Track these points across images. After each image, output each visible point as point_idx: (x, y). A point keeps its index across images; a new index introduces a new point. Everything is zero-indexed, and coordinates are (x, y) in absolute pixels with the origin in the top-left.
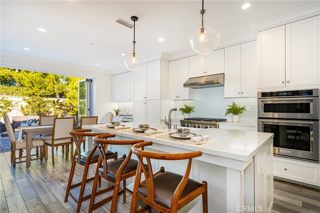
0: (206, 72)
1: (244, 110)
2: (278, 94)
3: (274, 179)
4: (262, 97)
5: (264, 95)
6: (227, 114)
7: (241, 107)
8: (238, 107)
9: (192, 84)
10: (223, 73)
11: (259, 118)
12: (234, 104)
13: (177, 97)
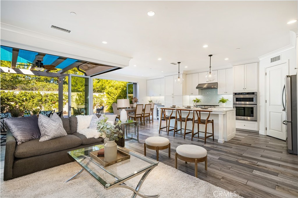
0: (208, 82)
1: (228, 101)
2: (241, 94)
3: (236, 130)
4: (235, 95)
6: (219, 102)
7: (226, 99)
8: (225, 99)
9: (200, 87)
10: (217, 82)
11: (234, 104)
12: (223, 98)
13: (191, 94)
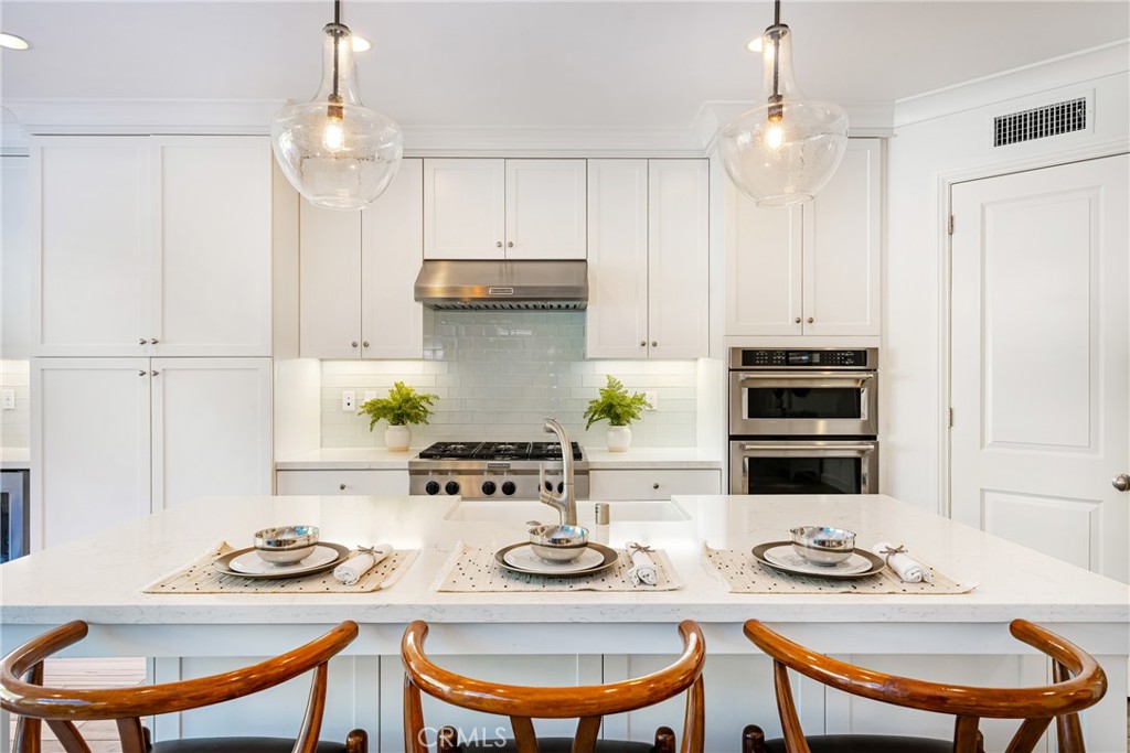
0: (511, 245)
1: (643, 407)
4: (744, 364)
5: (750, 358)
6: (591, 421)
10: (584, 257)
11: (732, 437)
12: (613, 383)
13: (355, 345)
